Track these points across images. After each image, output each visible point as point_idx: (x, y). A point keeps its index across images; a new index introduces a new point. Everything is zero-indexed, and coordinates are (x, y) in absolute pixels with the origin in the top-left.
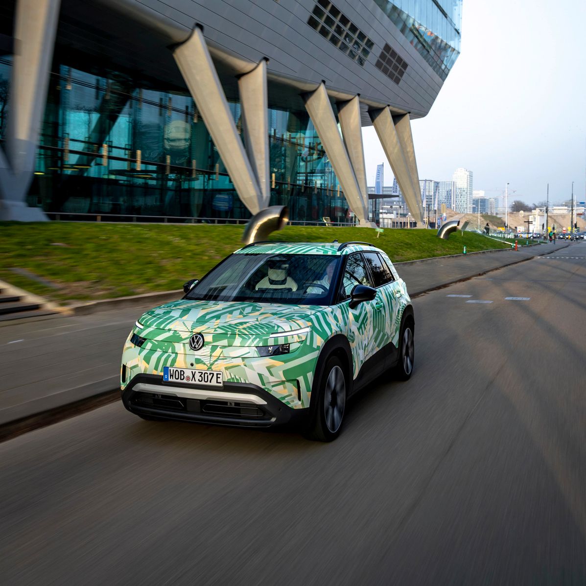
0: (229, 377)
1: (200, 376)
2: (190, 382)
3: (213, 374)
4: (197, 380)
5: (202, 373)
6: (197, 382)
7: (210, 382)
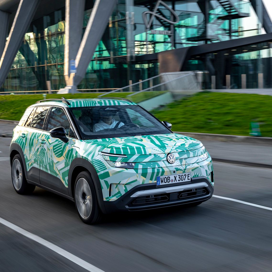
0: (194, 175)
1: (179, 178)
2: (174, 182)
3: (186, 175)
4: (177, 180)
5: (180, 176)
6: (178, 182)
7: (185, 180)
